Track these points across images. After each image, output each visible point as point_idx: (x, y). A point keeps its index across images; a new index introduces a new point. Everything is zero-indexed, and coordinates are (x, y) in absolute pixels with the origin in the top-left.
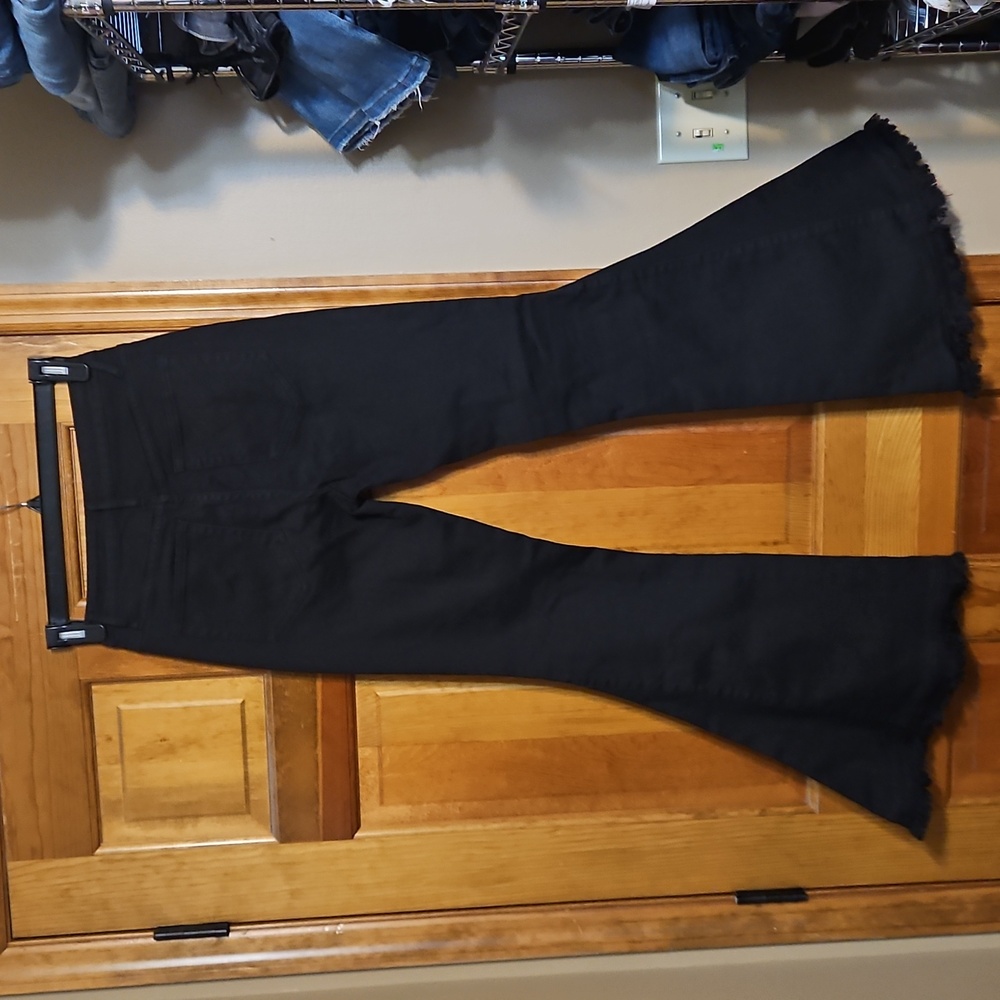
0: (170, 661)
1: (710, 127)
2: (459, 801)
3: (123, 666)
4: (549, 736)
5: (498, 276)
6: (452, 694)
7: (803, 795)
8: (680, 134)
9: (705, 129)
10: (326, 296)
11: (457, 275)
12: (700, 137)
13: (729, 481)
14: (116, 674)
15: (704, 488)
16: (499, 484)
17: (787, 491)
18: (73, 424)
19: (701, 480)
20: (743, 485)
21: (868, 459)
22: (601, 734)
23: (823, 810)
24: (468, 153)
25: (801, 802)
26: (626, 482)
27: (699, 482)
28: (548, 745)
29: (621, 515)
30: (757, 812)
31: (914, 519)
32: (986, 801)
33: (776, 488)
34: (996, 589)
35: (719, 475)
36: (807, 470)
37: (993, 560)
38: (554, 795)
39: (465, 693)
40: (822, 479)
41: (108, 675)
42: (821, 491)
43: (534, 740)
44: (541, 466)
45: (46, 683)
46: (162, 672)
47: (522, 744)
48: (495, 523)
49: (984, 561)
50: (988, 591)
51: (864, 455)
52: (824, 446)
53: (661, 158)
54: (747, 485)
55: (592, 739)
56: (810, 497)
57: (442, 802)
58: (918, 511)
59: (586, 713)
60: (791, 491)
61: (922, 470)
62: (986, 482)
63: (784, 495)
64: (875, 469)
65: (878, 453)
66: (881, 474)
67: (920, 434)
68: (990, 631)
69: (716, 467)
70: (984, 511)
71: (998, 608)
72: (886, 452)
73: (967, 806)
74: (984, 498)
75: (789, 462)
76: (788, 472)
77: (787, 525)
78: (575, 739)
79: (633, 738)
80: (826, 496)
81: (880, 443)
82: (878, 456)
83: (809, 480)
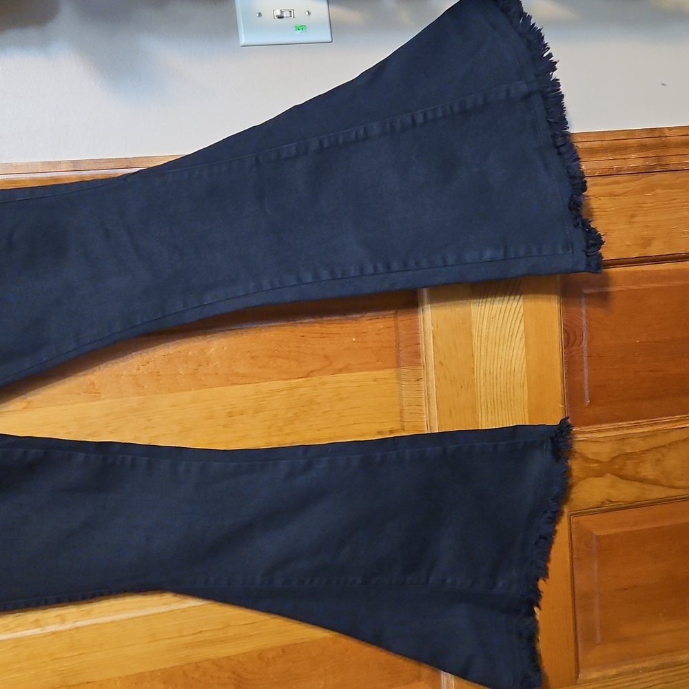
1: (290, 8)
4: (168, 666)
5: (75, 164)
6: (54, 633)
8: (260, 14)
9: (286, 10)
11: (27, 165)
12: (281, 17)
13: (340, 371)
15: (315, 380)
16: (94, 393)
17: (399, 377)
19: (312, 371)
21: (475, 338)
22: (227, 655)
24: (32, 33)
26: (233, 379)
27: (309, 374)
28: (168, 676)
29: (230, 415)
31: (523, 395)
32: (613, 672)
33: (389, 373)
34: (603, 460)
35: (329, 365)
36: (417, 354)
37: (599, 431)
39: (69, 630)
40: (431, 362)
42: (432, 375)
43: (152, 672)
44: (138, 369)
47: (139, 678)
48: (89, 435)
49: (591, 432)
50: (597, 462)
51: (471, 336)
52: (432, 328)
53: (243, 41)
54: (358, 373)
55: (216, 663)
56: (423, 382)
58: (526, 388)
59: (208, 634)
60: (403, 377)
61: (526, 344)
62: (585, 354)
63: (396, 381)
64: (483, 349)
65: (484, 331)
66: (489, 353)
67: (522, 310)
68: (603, 503)
69: (326, 357)
70: (586, 382)
71: (608, 479)
72: (491, 330)
73: (596, 680)
74: (586, 371)
75: (398, 345)
76: (398, 357)
77: (401, 412)
78: (197, 666)
79: (261, 655)
80: (438, 379)
81: (485, 320)
82: (484, 335)
83: (419, 364)
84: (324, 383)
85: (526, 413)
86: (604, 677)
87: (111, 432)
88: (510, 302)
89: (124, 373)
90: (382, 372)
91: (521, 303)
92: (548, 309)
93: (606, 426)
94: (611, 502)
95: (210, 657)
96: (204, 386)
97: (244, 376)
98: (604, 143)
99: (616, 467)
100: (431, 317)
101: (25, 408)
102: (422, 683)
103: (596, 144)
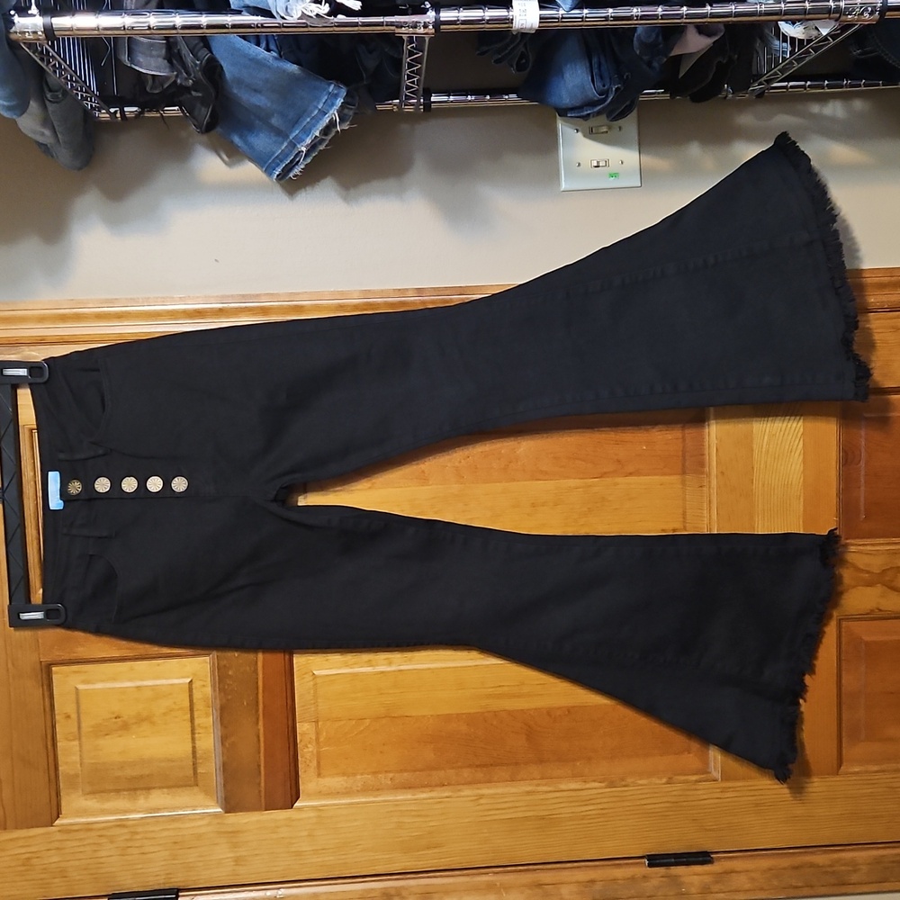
0: (124, 643)
1: (606, 158)
2: (390, 772)
3: (80, 649)
4: (472, 711)
5: (420, 291)
6: (382, 672)
7: (706, 763)
8: (579, 165)
9: (602, 160)
10: (264, 311)
11: (382, 291)
12: (598, 166)
13: (631, 474)
14: (73, 656)
15: (608, 480)
16: (423, 479)
17: (683, 483)
18: (35, 427)
19: (605, 473)
20: (642, 478)
21: (756, 453)
22: (521, 708)
23: (726, 777)
24: (391, 183)
25: (704, 770)
26: (537, 475)
27: (603, 475)
28: (471, 719)
29: (533, 505)
30: (664, 780)
31: (799, 507)
32: (876, 768)
33: (675, 479)
34: (875, 571)
35: (621, 468)
36: (702, 464)
37: (872, 545)
38: (477, 766)
39: (394, 671)
40: (714, 472)
41: (66, 657)
42: (714, 482)
43: (458, 714)
44: (460, 462)
45: (10, 665)
46: (116, 654)
47: (448, 718)
48: (419, 514)
49: (864, 545)
50: (868, 572)
51: (752, 450)
52: (715, 441)
53: (564, 186)
54: (647, 477)
55: (510, 713)
56: (705, 489)
57: (374, 773)
58: (802, 500)
59: (506, 689)
60: (688, 483)
61: (804, 461)
62: (863, 473)
63: (681, 486)
64: (763, 462)
65: (764, 446)
66: (768, 466)
67: (802, 430)
68: (872, 611)
69: (619, 461)
70: (862, 499)
71: (879, 589)
72: (771, 446)
73: (858, 773)
74: (862, 488)
75: (684, 456)
76: (683, 465)
77: (684, 514)
78: (496, 714)
79: (549, 712)
80: (718, 487)
81: (766, 437)
82: (764, 450)
83: (703, 473)
84: (616, 484)
85: (801, 523)
86: (866, 772)
87: (436, 513)
88: (791, 422)
89: (449, 465)
90: (667, 477)
91: (801, 423)
92: (828, 431)
93: (881, 541)
94: (880, 610)
95: (507, 708)
96: (514, 480)
97: (546, 473)
98: (893, 279)
99: (887, 578)
100: (716, 433)
101: (370, 488)
102: (691, 755)
103: (886, 280)
